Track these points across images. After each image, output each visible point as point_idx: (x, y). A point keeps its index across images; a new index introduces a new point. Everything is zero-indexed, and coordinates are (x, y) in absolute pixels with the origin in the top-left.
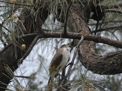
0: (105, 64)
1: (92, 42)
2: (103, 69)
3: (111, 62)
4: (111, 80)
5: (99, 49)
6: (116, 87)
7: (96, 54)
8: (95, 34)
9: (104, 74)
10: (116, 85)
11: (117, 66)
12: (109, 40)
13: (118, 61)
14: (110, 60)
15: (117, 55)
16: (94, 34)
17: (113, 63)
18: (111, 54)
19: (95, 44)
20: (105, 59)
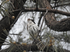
0: (60, 26)
1: (53, 14)
2: (60, 28)
3: (64, 25)
4: (65, 35)
5: (57, 17)
6: (68, 38)
7: (55, 20)
9: (61, 31)
10: (68, 37)
11: (67, 27)
12: (62, 12)
13: (68, 24)
14: (63, 23)
15: (68, 20)
16: (54, 9)
17: (65, 25)
18: (64, 20)
19: (54, 15)
20: (60, 23)
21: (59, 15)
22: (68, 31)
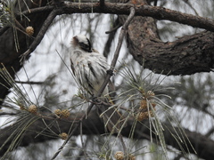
0: (173, 57)
1: (150, 19)
2: (171, 65)
3: (184, 53)
4: (187, 84)
5: (163, 31)
6: (196, 96)
7: (157, 40)
8: (155, 4)
9: (174, 74)
10: (196, 92)
11: (194, 60)
12: (180, 14)
13: (196, 50)
14: (183, 50)
15: (195, 41)
16: (152, 4)
17: (188, 55)
18: (184, 39)
19: (155, 23)
20: (173, 49)
21: (169, 24)
22: (196, 74)
